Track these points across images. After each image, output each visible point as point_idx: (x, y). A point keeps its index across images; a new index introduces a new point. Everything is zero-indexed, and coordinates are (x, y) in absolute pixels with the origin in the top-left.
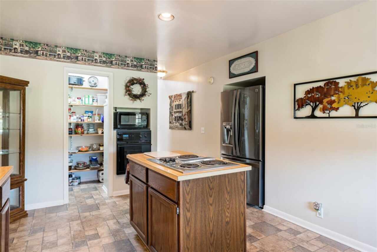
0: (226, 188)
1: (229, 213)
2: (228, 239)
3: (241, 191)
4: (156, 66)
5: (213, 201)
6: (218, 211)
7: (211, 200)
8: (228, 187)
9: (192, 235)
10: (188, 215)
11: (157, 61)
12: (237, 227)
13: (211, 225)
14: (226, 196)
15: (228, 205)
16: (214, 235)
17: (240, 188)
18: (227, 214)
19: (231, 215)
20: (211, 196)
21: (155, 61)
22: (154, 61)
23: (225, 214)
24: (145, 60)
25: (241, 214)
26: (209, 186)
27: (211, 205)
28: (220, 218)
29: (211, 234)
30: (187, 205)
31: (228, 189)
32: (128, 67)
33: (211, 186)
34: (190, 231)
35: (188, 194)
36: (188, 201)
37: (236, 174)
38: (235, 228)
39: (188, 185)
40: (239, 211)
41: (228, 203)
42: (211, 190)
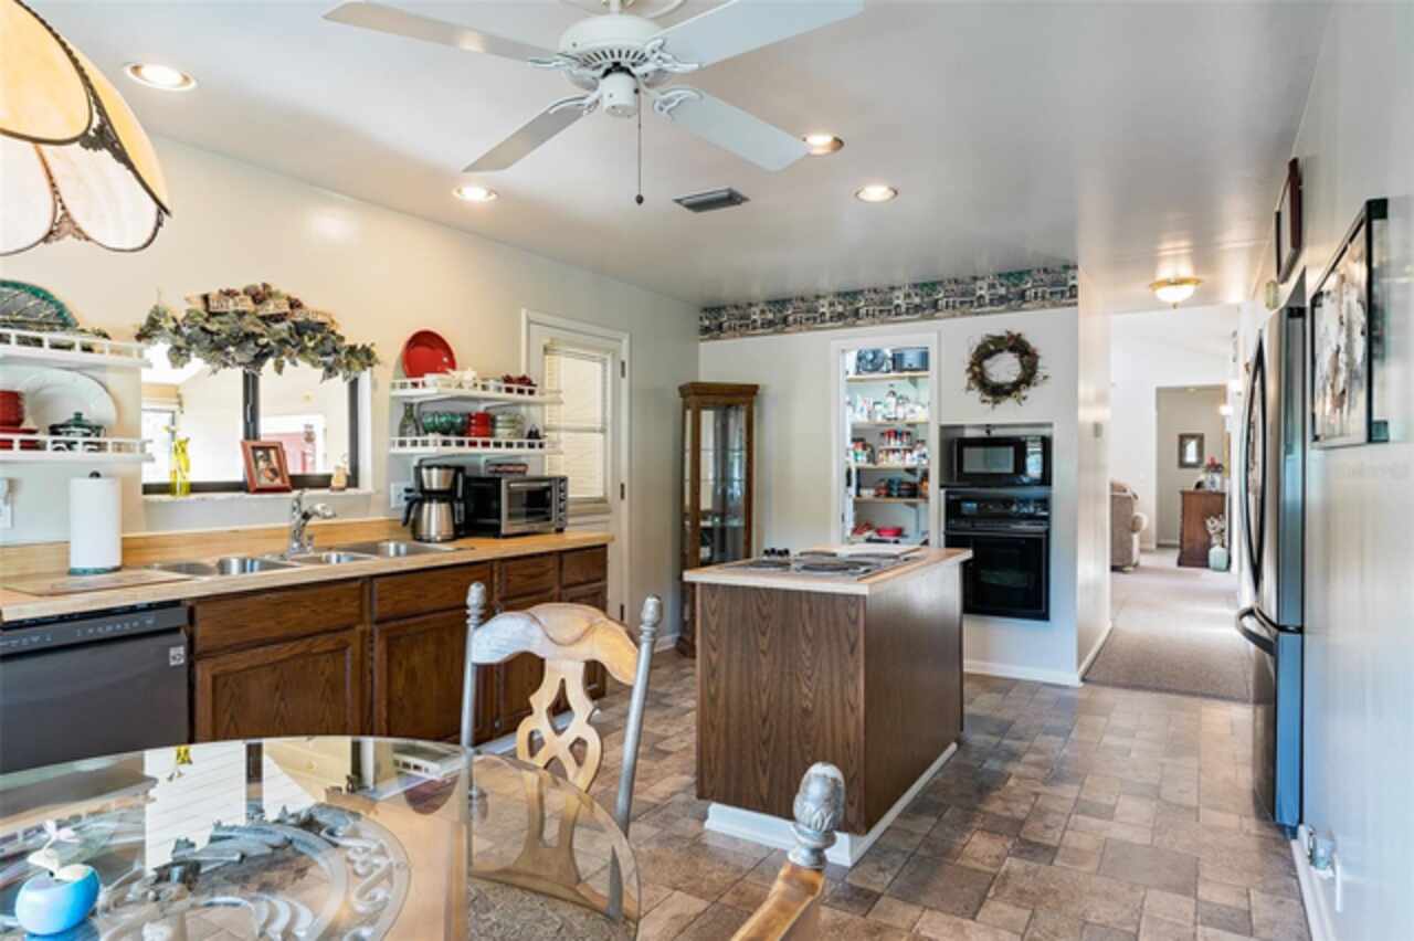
0: (804, 626)
1: (810, 690)
2: (810, 752)
3: (847, 648)
4: (1071, 283)
5: (769, 647)
6: (782, 673)
7: (764, 643)
8: (808, 626)
9: (720, 702)
10: (714, 656)
11: (1076, 267)
12: (833, 735)
13: (764, 698)
14: (804, 646)
15: (808, 668)
16: (771, 726)
17: (843, 638)
18: (805, 690)
19: (815, 696)
20: (764, 634)
21: (1070, 267)
22: (1067, 268)
23: (800, 688)
24: (1035, 272)
25: (848, 708)
26: (759, 609)
27: (764, 653)
28: (786, 692)
29: (764, 721)
30: (711, 635)
31: (810, 630)
32: (980, 306)
33: (765, 611)
34: (717, 689)
35: (713, 614)
36: (713, 627)
37: (833, 596)
38: (829, 735)
39: (713, 596)
40: (842, 699)
41: (808, 664)
42: (764, 618)
